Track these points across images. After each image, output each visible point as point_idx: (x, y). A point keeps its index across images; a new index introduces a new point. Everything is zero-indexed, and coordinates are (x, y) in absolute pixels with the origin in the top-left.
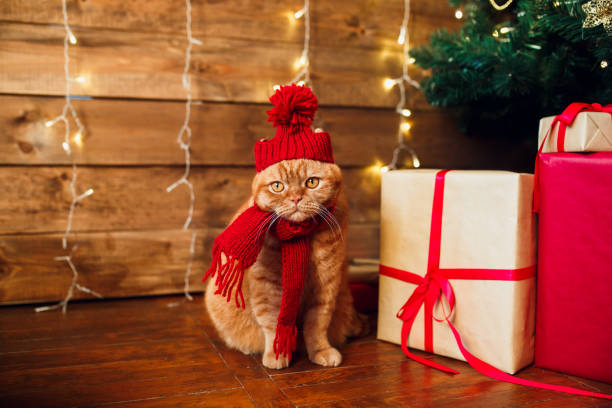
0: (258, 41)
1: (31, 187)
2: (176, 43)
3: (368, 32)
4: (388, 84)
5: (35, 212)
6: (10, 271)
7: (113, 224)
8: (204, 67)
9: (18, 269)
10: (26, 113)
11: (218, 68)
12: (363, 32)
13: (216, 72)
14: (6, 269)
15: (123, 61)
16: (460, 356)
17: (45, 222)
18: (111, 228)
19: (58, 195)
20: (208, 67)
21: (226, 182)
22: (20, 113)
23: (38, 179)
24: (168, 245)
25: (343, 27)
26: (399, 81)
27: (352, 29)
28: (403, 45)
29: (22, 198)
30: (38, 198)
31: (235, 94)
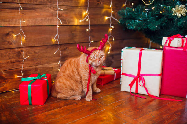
0: (74, 6)
1: (12, 55)
2: (52, 8)
3: (102, 3)
4: (106, 18)
5: (14, 62)
6: (8, 81)
7: (37, 64)
8: (60, 15)
9: (11, 80)
10: (9, 32)
11: (64, 15)
12: (100, 3)
13: (63, 16)
14: (7, 81)
15: (37, 14)
16: (146, 94)
17: (17, 65)
18: (36, 65)
19: (20, 57)
20: (61, 15)
21: (66, 48)
22: (7, 32)
23: (14, 52)
24: (52, 68)
25: (96, 2)
26: (110, 17)
27: (98, 2)
28: (111, 7)
29: (9, 59)
30: (14, 58)
31: (69, 23)
